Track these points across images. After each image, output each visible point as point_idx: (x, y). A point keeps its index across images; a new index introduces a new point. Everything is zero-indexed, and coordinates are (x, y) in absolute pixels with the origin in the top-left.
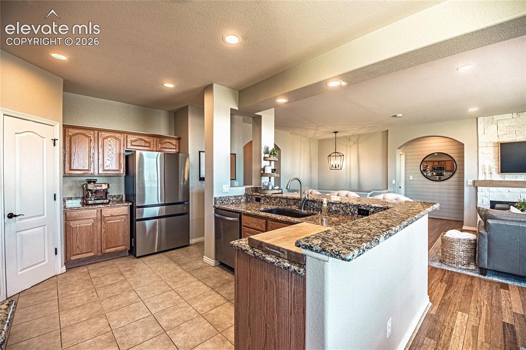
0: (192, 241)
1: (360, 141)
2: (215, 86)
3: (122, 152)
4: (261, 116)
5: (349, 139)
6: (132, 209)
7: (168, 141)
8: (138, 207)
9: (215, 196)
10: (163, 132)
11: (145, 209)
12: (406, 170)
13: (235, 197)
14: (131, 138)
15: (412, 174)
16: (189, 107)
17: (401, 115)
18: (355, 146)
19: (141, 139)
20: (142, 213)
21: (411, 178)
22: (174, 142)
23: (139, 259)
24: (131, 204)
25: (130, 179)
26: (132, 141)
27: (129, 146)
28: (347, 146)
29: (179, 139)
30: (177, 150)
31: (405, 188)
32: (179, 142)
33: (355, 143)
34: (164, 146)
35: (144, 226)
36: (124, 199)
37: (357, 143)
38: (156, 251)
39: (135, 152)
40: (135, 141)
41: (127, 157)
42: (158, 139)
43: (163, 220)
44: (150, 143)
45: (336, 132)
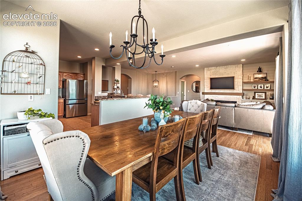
0: (89, 114)
1: (167, 75)
2: (96, 58)
3: (61, 79)
4: (115, 67)
5: (164, 74)
6: (65, 101)
7: (80, 75)
8: (67, 100)
9: (95, 96)
10: (78, 72)
11: (69, 101)
12: (186, 88)
13: (103, 96)
14: (65, 74)
15: (189, 90)
16: (88, 63)
17: (173, 67)
18: (166, 77)
19: (69, 75)
20: (68, 102)
21: (189, 91)
22: (82, 75)
23: (67, 119)
24: (64, 99)
25: (64, 90)
26: (65, 75)
27: (64, 77)
28: (163, 77)
29: (84, 74)
30: (83, 79)
31: (186, 95)
32: (84, 76)
33: (165, 76)
34: (78, 77)
35: (69, 107)
36: (61, 97)
37: (166, 76)
38: (74, 116)
39: (66, 80)
40: (66, 75)
41: (63, 82)
42: (75, 75)
43: (77, 105)
44: (72, 76)
45: (156, 71)
